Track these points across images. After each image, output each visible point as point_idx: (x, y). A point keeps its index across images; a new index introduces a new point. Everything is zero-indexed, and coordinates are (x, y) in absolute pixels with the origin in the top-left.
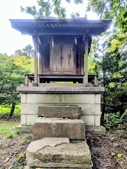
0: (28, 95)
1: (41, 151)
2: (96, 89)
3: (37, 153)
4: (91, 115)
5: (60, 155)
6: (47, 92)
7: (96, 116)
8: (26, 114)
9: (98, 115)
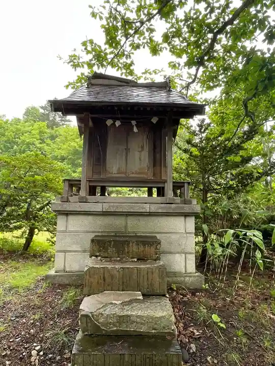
0: (70, 217)
1: (102, 310)
2: (187, 209)
3: (95, 313)
4: (178, 253)
5: (129, 316)
6: (103, 212)
7: (187, 255)
8: (65, 252)
9: (191, 253)
